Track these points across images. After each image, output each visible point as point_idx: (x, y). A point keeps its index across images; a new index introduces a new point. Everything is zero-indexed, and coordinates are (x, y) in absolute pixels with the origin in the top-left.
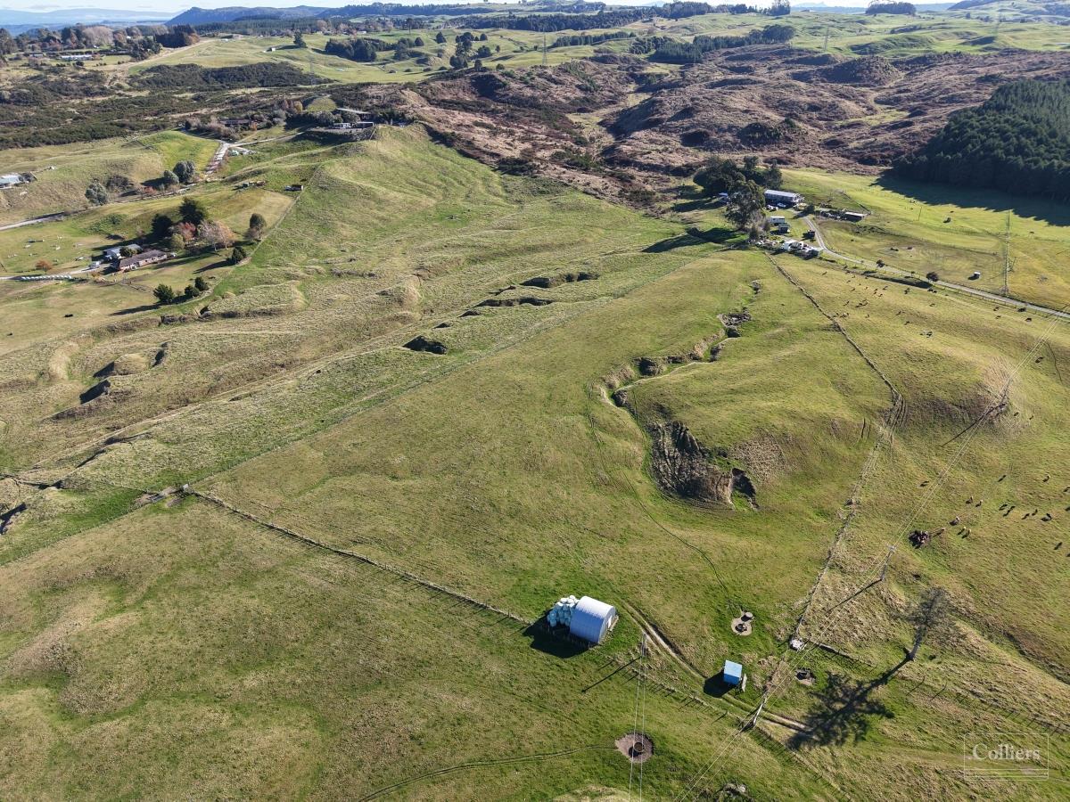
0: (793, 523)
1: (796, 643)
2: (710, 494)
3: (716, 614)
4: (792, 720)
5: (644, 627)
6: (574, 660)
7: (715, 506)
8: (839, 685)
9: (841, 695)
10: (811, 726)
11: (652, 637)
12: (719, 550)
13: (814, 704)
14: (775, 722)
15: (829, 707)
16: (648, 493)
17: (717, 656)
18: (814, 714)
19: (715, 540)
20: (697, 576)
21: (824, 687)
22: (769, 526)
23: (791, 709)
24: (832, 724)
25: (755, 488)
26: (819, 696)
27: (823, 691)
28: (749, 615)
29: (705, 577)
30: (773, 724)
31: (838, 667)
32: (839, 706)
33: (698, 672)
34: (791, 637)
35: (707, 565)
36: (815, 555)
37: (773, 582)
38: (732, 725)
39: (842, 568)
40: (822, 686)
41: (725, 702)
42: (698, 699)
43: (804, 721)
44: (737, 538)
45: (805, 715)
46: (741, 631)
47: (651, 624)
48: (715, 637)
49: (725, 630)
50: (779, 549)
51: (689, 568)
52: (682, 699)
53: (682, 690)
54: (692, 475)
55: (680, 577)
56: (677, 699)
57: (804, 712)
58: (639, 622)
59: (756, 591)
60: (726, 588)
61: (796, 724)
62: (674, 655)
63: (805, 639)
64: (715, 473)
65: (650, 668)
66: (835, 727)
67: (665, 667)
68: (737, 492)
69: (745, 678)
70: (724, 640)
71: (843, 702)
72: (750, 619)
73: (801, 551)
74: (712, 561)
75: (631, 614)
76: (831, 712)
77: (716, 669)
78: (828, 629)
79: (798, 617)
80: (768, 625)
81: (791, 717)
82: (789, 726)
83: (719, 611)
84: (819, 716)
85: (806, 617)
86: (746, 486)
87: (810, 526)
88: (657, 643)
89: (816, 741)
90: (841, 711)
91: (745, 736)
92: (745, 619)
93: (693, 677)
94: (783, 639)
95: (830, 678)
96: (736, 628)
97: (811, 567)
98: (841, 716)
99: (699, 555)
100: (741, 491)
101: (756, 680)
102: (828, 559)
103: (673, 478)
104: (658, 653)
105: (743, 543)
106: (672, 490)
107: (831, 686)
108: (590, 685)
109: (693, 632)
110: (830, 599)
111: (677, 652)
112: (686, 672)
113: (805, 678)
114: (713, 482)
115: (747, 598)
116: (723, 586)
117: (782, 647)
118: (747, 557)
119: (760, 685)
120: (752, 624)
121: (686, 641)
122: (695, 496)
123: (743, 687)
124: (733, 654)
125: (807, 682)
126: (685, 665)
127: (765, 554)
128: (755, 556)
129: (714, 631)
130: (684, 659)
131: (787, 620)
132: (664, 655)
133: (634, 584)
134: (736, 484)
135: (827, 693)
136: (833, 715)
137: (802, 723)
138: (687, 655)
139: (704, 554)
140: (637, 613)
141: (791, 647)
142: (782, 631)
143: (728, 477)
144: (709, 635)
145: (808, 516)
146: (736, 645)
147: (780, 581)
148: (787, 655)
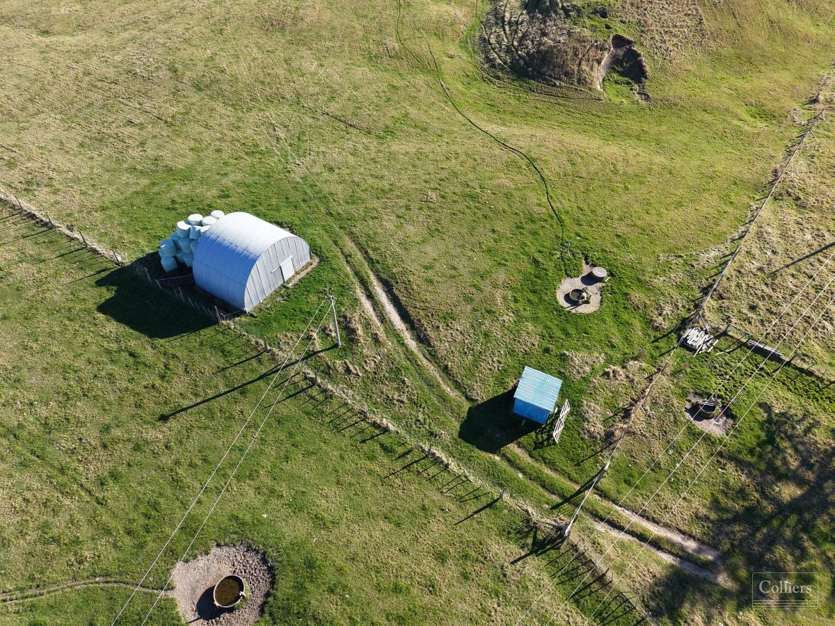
0: (708, 125)
1: (694, 336)
2: (567, 74)
3: (530, 269)
4: (666, 526)
5: (364, 284)
6: (174, 344)
7: (571, 94)
8: (790, 438)
9: (794, 463)
10: (714, 547)
11: (376, 304)
12: (564, 158)
13: (726, 484)
14: (620, 528)
15: (763, 494)
16: (461, 73)
17: (512, 353)
18: (726, 510)
19: (560, 142)
20: (508, 196)
21: (754, 441)
22: (664, 128)
23: (667, 495)
24: (770, 542)
25: (647, 69)
26: (740, 464)
27: (751, 451)
28: (600, 272)
29: (523, 199)
30: (614, 533)
31: (789, 395)
32: (788, 492)
33: (458, 386)
34: (684, 324)
35: (533, 178)
36: (747, 176)
37: (659, 215)
38: (505, 533)
39: (798, 199)
40: (750, 439)
41: (504, 465)
42: (439, 453)
43: (697, 531)
44: (601, 142)
45: (703, 511)
46: (575, 304)
47: (380, 279)
48: (516, 312)
49: (541, 299)
50: (678, 162)
51: (496, 182)
52: (401, 450)
53: (408, 427)
54: (540, 44)
55: (473, 197)
56: (387, 450)
57: (700, 505)
58: (357, 274)
59: (622, 229)
60: (560, 221)
61: (677, 538)
62: (412, 344)
63: (716, 329)
64: (581, 40)
65: (348, 371)
66: (780, 551)
67: (384, 372)
68: (615, 75)
69: (566, 409)
70: (535, 319)
71: (800, 482)
72: (600, 280)
73: (720, 168)
74: (546, 173)
75: (347, 257)
76: (769, 508)
77: (502, 383)
78: (769, 311)
79: (705, 284)
80: (637, 296)
81: (666, 518)
82: (657, 544)
83: (536, 262)
84: (736, 519)
85: (722, 284)
86: (631, 67)
87: (738, 132)
88: (383, 318)
89: (725, 593)
90: (795, 506)
91: (534, 567)
92: (590, 279)
93: (443, 398)
94: (666, 325)
95: (769, 421)
96: (567, 297)
97: (737, 194)
98: (793, 520)
99: (523, 163)
100: (622, 74)
101: (590, 415)
102: (772, 183)
103: (508, 51)
104: (376, 340)
105: (612, 150)
106: (502, 69)
107: (770, 440)
108: (186, 403)
109: (469, 300)
110: (774, 252)
111: (422, 339)
112: (431, 386)
113: (708, 418)
114: (576, 55)
115: (601, 239)
116: (557, 216)
117: (662, 344)
118: (615, 172)
119: (598, 428)
120: (602, 290)
121: (449, 317)
122: (539, 76)
123: (557, 433)
124: (547, 350)
125: (713, 427)
126: (432, 370)
127: (650, 170)
128: (630, 171)
129: (516, 301)
130: (433, 356)
131: (680, 287)
132: (390, 344)
133: (376, 204)
134: (615, 63)
135: (760, 456)
136: (772, 516)
137: (691, 536)
138: (442, 348)
139: (531, 161)
140: (359, 256)
141: (684, 345)
142: (668, 310)
143: (602, 49)
144: (502, 309)
145: (736, 116)
146: (558, 333)
147: (675, 214)
148: (670, 361)
